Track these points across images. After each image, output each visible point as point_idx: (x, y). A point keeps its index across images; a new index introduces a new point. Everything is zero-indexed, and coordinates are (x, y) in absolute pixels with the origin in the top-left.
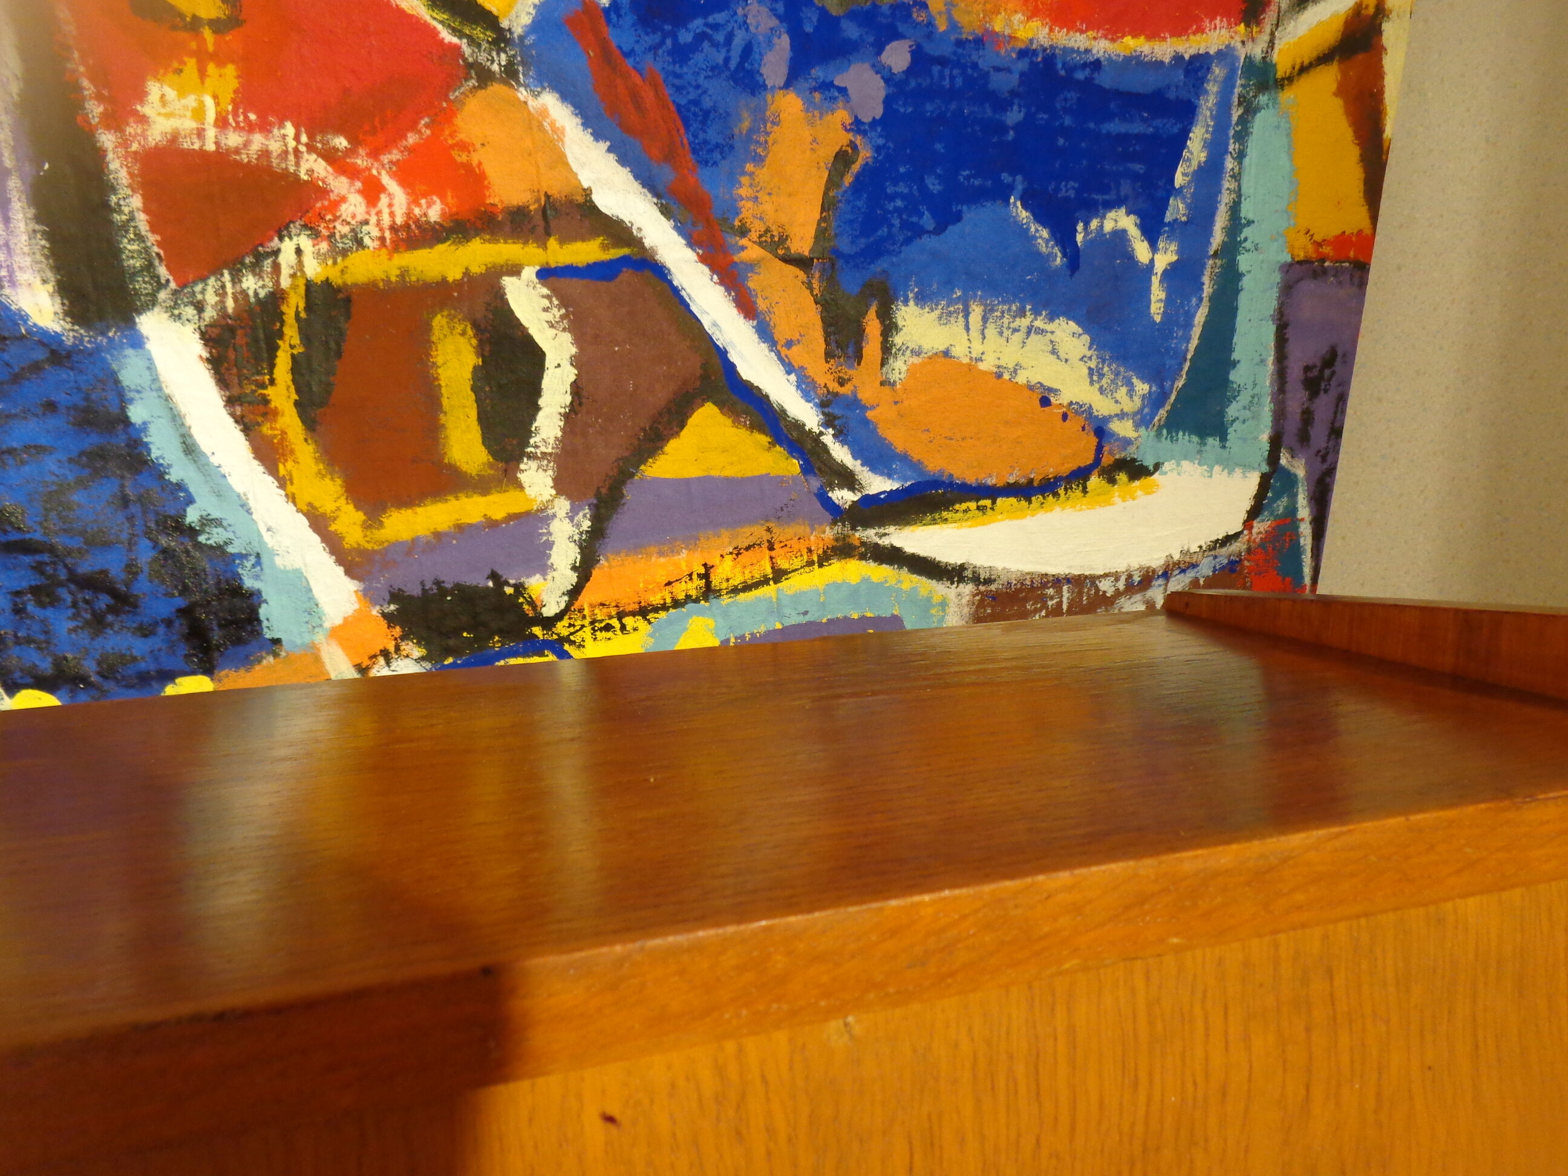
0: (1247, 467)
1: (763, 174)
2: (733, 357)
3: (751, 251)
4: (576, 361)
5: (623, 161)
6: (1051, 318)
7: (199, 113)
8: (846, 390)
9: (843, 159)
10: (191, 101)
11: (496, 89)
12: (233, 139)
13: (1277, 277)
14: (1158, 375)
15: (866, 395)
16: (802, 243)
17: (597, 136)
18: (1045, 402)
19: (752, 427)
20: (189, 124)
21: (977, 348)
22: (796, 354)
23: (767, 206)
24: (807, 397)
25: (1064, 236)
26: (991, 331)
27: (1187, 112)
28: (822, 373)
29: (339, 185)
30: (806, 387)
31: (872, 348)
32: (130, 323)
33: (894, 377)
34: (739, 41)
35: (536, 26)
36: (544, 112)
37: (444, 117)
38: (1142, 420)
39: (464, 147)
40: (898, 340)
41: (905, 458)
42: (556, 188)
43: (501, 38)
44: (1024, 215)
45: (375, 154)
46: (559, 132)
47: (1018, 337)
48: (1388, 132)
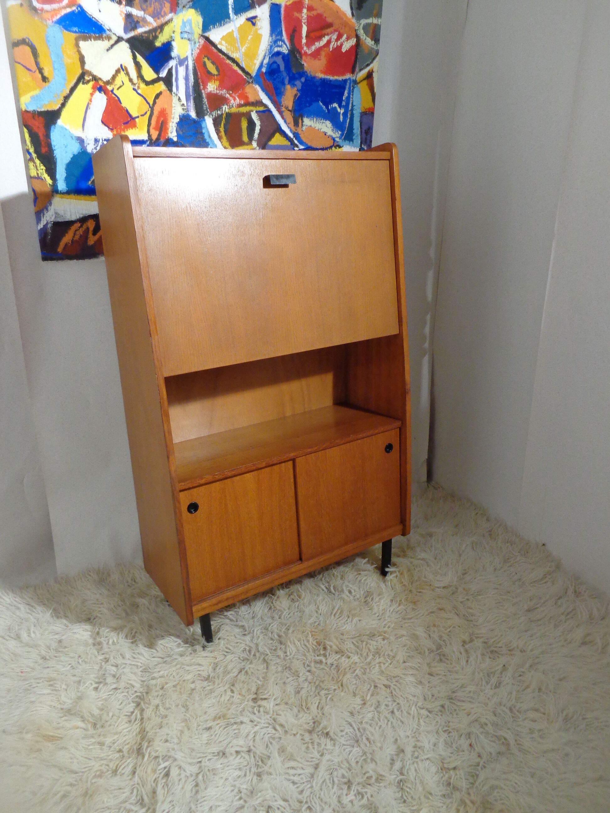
0: (357, 147)
1: (285, 97)
2: (281, 126)
3: (283, 109)
4: (260, 125)
5: (266, 95)
6: (326, 121)
7: (214, 88)
8: (297, 131)
9: (296, 95)
10: (213, 86)
11: (251, 84)
12: (218, 92)
13: (359, 115)
14: (342, 131)
15: (299, 133)
16: (290, 108)
17: (263, 92)
18: (325, 135)
19: (284, 137)
20: (213, 89)
21: (315, 125)
22: (290, 125)
23: (286, 102)
24: (291, 133)
25: (327, 107)
26: (317, 122)
27: (344, 88)
28: (293, 128)
29: (231, 98)
30: (291, 131)
31: (300, 125)
32: (204, 118)
33: (303, 130)
34: (282, 78)
35: (256, 75)
36: (256, 88)
37: (244, 89)
38: (340, 138)
39: (246, 93)
40: (304, 123)
41: (305, 143)
42: (257, 98)
43: (251, 77)
44: (321, 104)
45: (235, 94)
46: (258, 91)
47: (321, 124)
48: (375, 91)
